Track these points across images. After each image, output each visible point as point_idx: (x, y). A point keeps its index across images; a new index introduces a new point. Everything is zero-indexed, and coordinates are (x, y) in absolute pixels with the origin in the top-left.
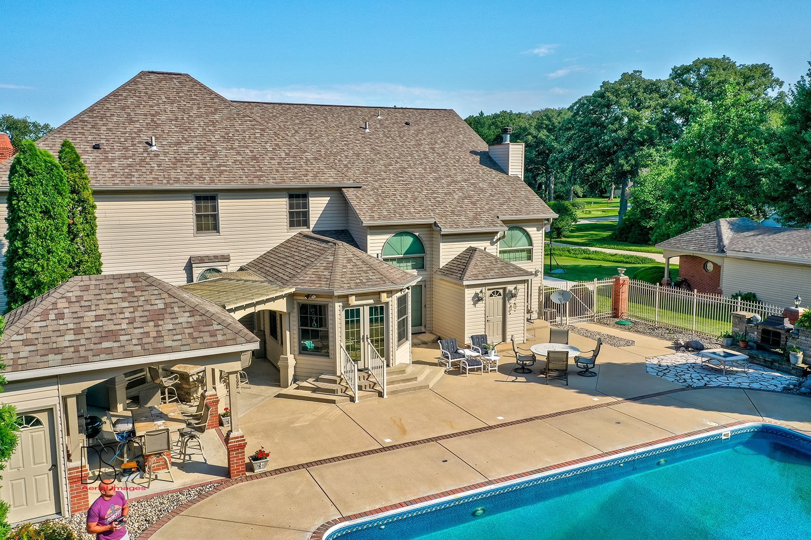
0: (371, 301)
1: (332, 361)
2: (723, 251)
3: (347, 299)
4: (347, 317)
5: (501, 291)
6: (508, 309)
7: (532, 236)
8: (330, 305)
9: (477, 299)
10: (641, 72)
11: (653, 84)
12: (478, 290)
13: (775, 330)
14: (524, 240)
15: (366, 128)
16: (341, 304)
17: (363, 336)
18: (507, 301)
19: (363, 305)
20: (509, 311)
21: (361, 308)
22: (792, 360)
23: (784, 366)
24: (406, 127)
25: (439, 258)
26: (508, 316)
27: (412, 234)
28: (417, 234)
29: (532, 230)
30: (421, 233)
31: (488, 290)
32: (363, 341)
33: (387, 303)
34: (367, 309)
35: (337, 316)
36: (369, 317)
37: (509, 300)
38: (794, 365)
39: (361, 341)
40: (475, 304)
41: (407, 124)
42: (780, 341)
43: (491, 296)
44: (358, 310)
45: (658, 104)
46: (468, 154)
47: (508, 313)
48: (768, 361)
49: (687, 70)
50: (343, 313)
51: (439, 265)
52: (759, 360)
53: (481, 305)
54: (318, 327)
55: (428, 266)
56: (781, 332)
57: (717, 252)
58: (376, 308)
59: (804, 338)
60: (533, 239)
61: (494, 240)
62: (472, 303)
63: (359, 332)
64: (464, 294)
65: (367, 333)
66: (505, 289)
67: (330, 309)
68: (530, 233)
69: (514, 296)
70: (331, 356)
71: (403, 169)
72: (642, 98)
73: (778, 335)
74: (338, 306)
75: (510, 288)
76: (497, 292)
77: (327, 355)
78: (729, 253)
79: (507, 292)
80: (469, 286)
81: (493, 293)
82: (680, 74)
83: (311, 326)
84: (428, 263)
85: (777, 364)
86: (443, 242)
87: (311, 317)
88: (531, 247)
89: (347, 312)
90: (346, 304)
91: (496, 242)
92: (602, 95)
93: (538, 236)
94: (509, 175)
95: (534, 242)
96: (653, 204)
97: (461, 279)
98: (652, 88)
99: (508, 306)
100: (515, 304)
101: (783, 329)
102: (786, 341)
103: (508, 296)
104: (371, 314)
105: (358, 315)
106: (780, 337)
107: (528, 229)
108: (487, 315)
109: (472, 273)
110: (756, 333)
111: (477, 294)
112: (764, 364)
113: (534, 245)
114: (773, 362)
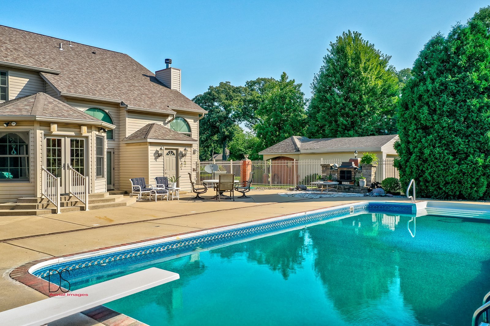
0: (73, 134)
1: (32, 184)
2: (298, 151)
3: (49, 128)
4: (48, 145)
5: (175, 151)
6: (180, 166)
7: (191, 125)
8: (31, 132)
9: (158, 155)
10: (230, 82)
11: (237, 88)
12: (158, 148)
13: (348, 170)
14: (185, 127)
15: (60, 48)
16: (43, 132)
17: (65, 164)
18: (179, 160)
19: (64, 136)
20: (181, 167)
21: (63, 139)
22: (361, 184)
23: (356, 189)
24: (93, 55)
25: (125, 130)
26: (180, 171)
27: (102, 111)
28: (107, 111)
29: (190, 121)
30: (110, 111)
31: (166, 149)
32: (65, 169)
33: (87, 137)
34: (68, 140)
35: (39, 143)
36: (70, 148)
37: (180, 159)
38: (363, 187)
39: (63, 169)
40: (156, 159)
41: (93, 53)
42: (351, 176)
43: (167, 154)
44: (59, 141)
45: (241, 99)
46: (141, 75)
47: (180, 168)
48: (346, 188)
49: (254, 83)
50: (45, 141)
51: (125, 135)
52: (341, 189)
53: (160, 159)
54: (17, 154)
55: (116, 137)
56: (352, 170)
57: (295, 152)
58: (77, 141)
59: (365, 171)
60: (192, 127)
61: (166, 122)
62: (154, 158)
63: (60, 160)
64: (147, 150)
65: (68, 161)
66: (177, 150)
67: (31, 135)
68: (190, 123)
69: (183, 156)
70: (31, 180)
71: (93, 73)
72: (233, 96)
73: (350, 172)
74: (40, 133)
75: (181, 149)
76: (172, 152)
77: (28, 180)
78: (302, 151)
79: (179, 152)
80: (152, 144)
81: (169, 152)
82: (251, 85)
83: (10, 154)
84: (116, 135)
85: (352, 189)
86: (128, 117)
87: (10, 146)
88: (190, 133)
89: (48, 140)
90: (48, 134)
91: (168, 123)
92: (209, 94)
93: (195, 125)
94: (172, 89)
95: (192, 130)
96: (243, 151)
97: (145, 138)
98: (237, 90)
99: (180, 163)
100: (185, 161)
101: (353, 168)
102: (355, 175)
103: (179, 156)
104: (72, 145)
105: (59, 145)
106: (351, 174)
107: (188, 120)
108: (165, 169)
109: (153, 135)
110: (336, 174)
111: (157, 151)
112: (344, 191)
113: (192, 132)
114: (350, 188)
